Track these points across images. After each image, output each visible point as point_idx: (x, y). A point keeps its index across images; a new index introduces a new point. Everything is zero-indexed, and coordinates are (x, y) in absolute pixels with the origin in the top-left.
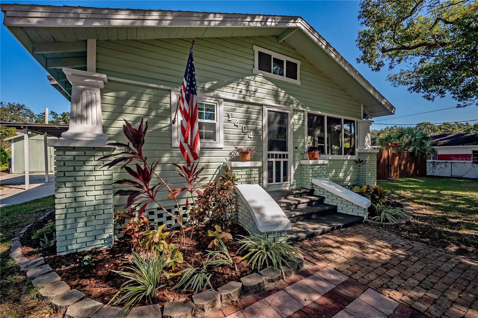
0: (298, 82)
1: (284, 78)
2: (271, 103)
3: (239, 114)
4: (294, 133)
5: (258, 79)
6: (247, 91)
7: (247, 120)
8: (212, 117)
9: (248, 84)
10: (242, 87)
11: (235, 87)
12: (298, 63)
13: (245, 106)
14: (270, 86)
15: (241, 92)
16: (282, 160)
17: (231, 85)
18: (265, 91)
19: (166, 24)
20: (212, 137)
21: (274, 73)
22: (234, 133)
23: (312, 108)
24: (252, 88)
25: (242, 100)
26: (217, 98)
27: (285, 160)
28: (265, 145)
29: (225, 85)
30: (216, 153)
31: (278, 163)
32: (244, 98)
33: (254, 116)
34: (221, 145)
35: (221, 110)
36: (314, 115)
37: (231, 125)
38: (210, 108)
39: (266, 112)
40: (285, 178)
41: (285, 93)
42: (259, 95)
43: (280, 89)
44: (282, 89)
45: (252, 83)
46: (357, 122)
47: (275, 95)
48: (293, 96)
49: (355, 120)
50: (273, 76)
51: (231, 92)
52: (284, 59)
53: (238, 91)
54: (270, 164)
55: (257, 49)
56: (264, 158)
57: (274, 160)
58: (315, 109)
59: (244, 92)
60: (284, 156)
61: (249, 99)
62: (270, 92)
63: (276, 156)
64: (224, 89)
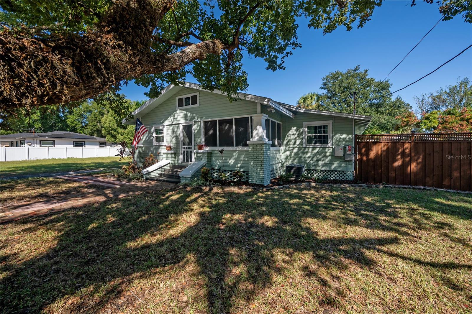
0: (198, 105)
1: (190, 106)
2: (184, 121)
3: (170, 130)
4: (195, 135)
5: (178, 112)
7: (173, 131)
8: (163, 133)
9: (174, 116)
10: (172, 118)
11: (169, 119)
12: (198, 94)
13: (172, 126)
14: (183, 113)
16: (189, 150)
18: (181, 116)
20: (163, 141)
21: (185, 105)
22: (169, 138)
23: (207, 117)
24: (176, 117)
25: (172, 124)
26: (164, 125)
27: (191, 150)
28: (181, 144)
29: (167, 119)
30: (163, 147)
31: (187, 152)
33: (176, 130)
34: (165, 144)
35: (165, 130)
37: (169, 135)
38: (162, 130)
39: (181, 126)
40: (191, 161)
41: (191, 114)
42: (178, 119)
43: (188, 113)
44: (189, 112)
45: (176, 115)
46: (251, 117)
47: (185, 117)
48: (195, 114)
49: (249, 116)
50: (184, 107)
51: (168, 122)
52: (190, 96)
53: (171, 120)
54: (184, 153)
55: (177, 98)
56: (181, 149)
57: (185, 150)
58: (210, 117)
59: (173, 120)
60: (190, 148)
61: (174, 123)
62: (183, 116)
63: (186, 148)
64: (166, 121)
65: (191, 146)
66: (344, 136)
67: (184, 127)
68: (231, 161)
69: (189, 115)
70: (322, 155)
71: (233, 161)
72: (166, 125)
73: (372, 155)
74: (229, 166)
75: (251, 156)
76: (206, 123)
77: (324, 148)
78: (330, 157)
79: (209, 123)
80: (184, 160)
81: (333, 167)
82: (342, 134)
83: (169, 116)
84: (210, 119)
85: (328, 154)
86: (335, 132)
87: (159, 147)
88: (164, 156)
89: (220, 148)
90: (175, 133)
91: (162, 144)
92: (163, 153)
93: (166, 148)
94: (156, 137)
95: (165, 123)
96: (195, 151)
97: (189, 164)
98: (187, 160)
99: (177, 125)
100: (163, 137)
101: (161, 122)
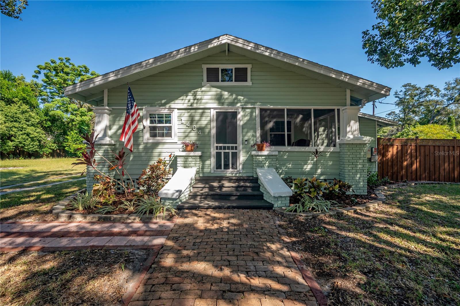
0: (249, 83)
1: (233, 83)
3: (186, 117)
5: (203, 89)
6: (194, 99)
7: (192, 121)
8: (169, 122)
9: (195, 95)
11: (184, 98)
12: (249, 66)
13: (190, 111)
14: (214, 91)
15: (189, 101)
16: (230, 151)
17: (181, 98)
18: (210, 97)
20: (169, 135)
21: (222, 81)
22: (183, 130)
23: (264, 103)
24: (198, 97)
25: (190, 107)
26: (170, 108)
27: (234, 151)
28: (213, 140)
31: (227, 153)
32: (191, 106)
33: (197, 118)
35: (175, 116)
36: (266, 110)
37: (182, 126)
38: (169, 116)
39: (213, 112)
40: (234, 166)
41: (231, 95)
42: (203, 101)
44: (228, 92)
45: (199, 93)
46: (338, 110)
47: (219, 99)
48: (242, 96)
49: (336, 108)
50: (220, 83)
51: (180, 103)
52: (233, 67)
53: (186, 101)
54: (218, 155)
55: (205, 67)
56: (212, 150)
57: (222, 151)
58: (271, 104)
59: (192, 101)
60: (232, 148)
61: (195, 106)
62: (213, 97)
63: (225, 148)
64: (177, 101)
65: (234, 145)
66: (369, 138)
67: (220, 115)
68: (308, 167)
69: (226, 94)
71: (310, 167)
72: (179, 109)
74: (304, 173)
75: (349, 158)
80: (218, 166)
82: (366, 136)
83: (185, 93)
84: (271, 107)
87: (156, 145)
88: (180, 161)
89: (289, 148)
90: (195, 123)
91: (167, 140)
92: (177, 156)
93: (186, 147)
94: (150, 127)
95: (173, 106)
96: (254, 153)
97: (229, 172)
98: (227, 167)
99: (200, 111)
100: (170, 128)
101: (163, 101)
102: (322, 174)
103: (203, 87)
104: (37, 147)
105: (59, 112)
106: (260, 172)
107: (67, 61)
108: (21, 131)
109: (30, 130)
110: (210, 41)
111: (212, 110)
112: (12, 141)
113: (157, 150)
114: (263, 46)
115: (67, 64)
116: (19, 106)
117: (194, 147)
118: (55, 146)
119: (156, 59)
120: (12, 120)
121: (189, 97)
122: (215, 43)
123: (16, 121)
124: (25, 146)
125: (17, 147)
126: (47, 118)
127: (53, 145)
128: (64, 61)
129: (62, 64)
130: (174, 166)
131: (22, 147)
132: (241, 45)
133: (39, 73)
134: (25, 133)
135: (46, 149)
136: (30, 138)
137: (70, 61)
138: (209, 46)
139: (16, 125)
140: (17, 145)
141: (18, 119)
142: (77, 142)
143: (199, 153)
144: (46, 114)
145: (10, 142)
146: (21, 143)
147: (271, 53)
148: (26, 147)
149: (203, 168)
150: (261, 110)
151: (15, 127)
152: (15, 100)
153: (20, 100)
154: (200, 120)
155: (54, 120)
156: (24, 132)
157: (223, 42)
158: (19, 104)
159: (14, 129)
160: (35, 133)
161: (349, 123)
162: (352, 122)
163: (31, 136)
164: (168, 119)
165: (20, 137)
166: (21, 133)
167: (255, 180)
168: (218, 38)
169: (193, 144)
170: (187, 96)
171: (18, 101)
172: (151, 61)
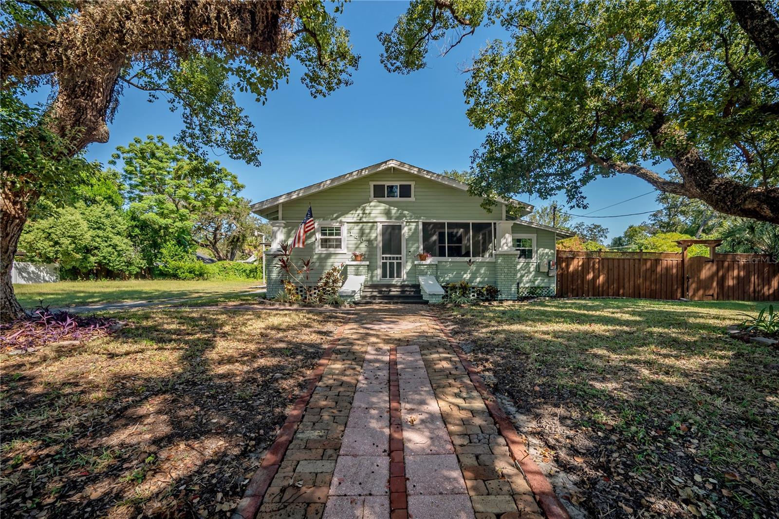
0: (412, 199)
1: (398, 199)
2: (384, 219)
3: (356, 230)
4: (407, 240)
5: (372, 204)
6: (363, 214)
7: (362, 233)
8: (339, 234)
9: (364, 210)
10: (360, 212)
11: (354, 213)
12: (413, 184)
13: (361, 225)
14: (383, 207)
15: (358, 215)
16: (395, 261)
17: (351, 212)
18: (378, 211)
19: (300, 195)
20: (339, 246)
21: (388, 197)
22: (353, 242)
23: (427, 218)
24: (367, 212)
25: (360, 221)
26: (341, 222)
27: (399, 261)
28: (379, 251)
29: (347, 213)
30: (339, 256)
31: (392, 263)
32: (360, 219)
33: (367, 231)
34: (345, 251)
35: (344, 229)
36: (430, 224)
37: (352, 238)
38: (338, 229)
39: (380, 227)
40: (399, 276)
41: (398, 210)
42: (372, 215)
43: (392, 208)
44: (395, 207)
45: (368, 208)
46: (495, 223)
47: (388, 213)
48: (406, 210)
49: (492, 222)
50: (386, 199)
51: (351, 217)
52: (398, 184)
53: (356, 215)
54: (384, 264)
55: (372, 184)
56: (378, 260)
57: (388, 261)
58: (434, 218)
59: (361, 215)
60: (397, 258)
61: (364, 220)
62: (382, 211)
63: (390, 258)
64: (347, 216)
65: (399, 256)
66: (547, 250)
67: (386, 229)
68: (467, 276)
69: (394, 210)
70: (526, 271)
71: (469, 276)
72: (347, 223)
73: (571, 268)
76: (425, 225)
77: (528, 263)
78: (533, 273)
79: (431, 226)
80: (384, 275)
81: (536, 283)
82: (545, 248)
83: (355, 208)
84: (435, 221)
85: (532, 269)
86: (539, 247)
87: (329, 256)
88: (350, 270)
89: (450, 259)
90: (365, 235)
91: (338, 251)
92: (347, 265)
93: (356, 257)
94: (321, 239)
95: (343, 219)
96: (416, 262)
97: (395, 281)
98: (392, 276)
99: (370, 224)
100: (340, 240)
101: (335, 216)
102: (480, 283)
103: (370, 202)
104: (124, 264)
105: (151, 216)
106: (422, 280)
107: (159, 141)
108: (106, 242)
109: (116, 240)
110: (379, 165)
111: (378, 224)
112: (93, 255)
113: (331, 261)
114: (425, 170)
115: (159, 145)
116: (103, 208)
117: (363, 257)
118: (144, 264)
119: (333, 180)
120: (95, 226)
121: (358, 212)
122: (383, 167)
123: (99, 228)
124: (110, 262)
125: (100, 263)
126: (134, 223)
127: (141, 261)
128: (156, 140)
129: (152, 145)
130: (344, 273)
131: (106, 264)
132: (407, 170)
133: (118, 157)
134: (110, 245)
135: (133, 267)
136: (116, 251)
137: (163, 141)
138: (379, 169)
139: (101, 233)
140: (100, 261)
141: (103, 225)
142: (176, 258)
143: (368, 263)
144: (134, 218)
145: (92, 257)
146: (105, 258)
147: (431, 176)
148: (111, 264)
149: (372, 277)
150: (424, 224)
151: (99, 237)
152: (98, 198)
153: (105, 198)
154: (370, 233)
155: (144, 225)
156: (109, 243)
157: (390, 166)
158: (103, 205)
159: (98, 239)
160: (122, 245)
161: (503, 236)
162: (507, 235)
163: (119, 248)
164: (338, 231)
165: (106, 250)
166: (106, 244)
167: (417, 287)
168: (386, 162)
169: (361, 255)
170: (356, 210)
171: (103, 201)
172: (328, 182)
